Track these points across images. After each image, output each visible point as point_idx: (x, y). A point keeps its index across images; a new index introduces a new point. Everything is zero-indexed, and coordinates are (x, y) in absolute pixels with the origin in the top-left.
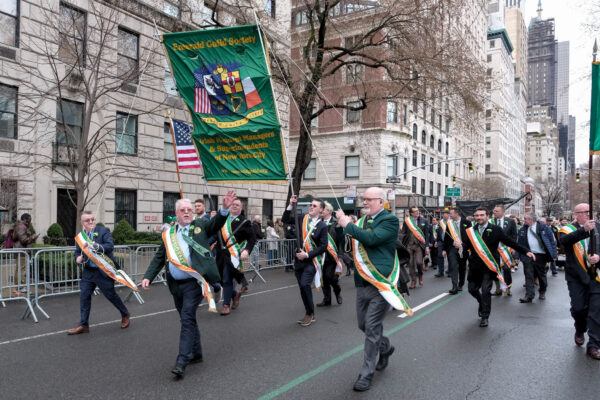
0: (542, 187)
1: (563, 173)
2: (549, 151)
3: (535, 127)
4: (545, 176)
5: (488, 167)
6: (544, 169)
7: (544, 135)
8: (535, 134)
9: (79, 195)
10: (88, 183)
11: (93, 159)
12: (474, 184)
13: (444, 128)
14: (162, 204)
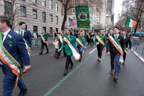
0: (108, 27)
1: (112, 24)
2: (110, 20)
3: (108, 15)
4: (109, 25)
5: (99, 23)
6: (109, 23)
7: (109, 17)
8: (108, 17)
9: (12, 26)
10: (14, 23)
11: (15, 17)
12: (97, 26)
13: (92, 14)
14: (33, 29)
